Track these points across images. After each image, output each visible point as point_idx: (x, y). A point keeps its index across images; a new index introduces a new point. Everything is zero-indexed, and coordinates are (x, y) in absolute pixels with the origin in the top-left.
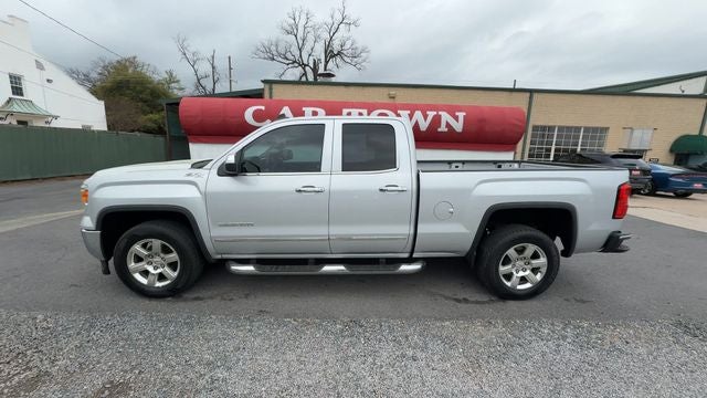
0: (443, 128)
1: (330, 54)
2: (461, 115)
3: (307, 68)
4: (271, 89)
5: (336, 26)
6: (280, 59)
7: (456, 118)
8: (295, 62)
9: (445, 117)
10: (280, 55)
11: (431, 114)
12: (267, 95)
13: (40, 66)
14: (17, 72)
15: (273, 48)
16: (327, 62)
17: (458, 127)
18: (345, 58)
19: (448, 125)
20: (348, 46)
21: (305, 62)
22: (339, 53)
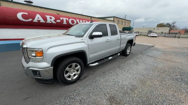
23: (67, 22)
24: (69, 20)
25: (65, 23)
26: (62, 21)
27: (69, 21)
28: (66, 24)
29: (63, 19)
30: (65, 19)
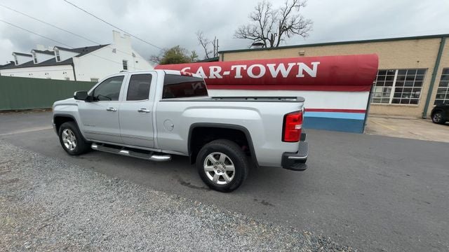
0: (300, 75)
1: (283, 29)
2: (315, 64)
3: (267, 40)
4: (223, 57)
5: (288, 9)
6: (250, 37)
7: (311, 67)
8: (259, 37)
9: (302, 66)
10: (250, 34)
11: (291, 65)
12: (220, 60)
13: (134, 56)
14: (125, 59)
15: (246, 30)
16: (280, 35)
17: (313, 73)
18: (294, 30)
19: (304, 72)
20: (297, 21)
21: (265, 37)
22: (290, 27)
23: (244, 72)
24: (247, 68)
25: (238, 75)
26: (234, 72)
27: (246, 70)
28: (241, 77)
29: (235, 68)
30: (239, 68)
